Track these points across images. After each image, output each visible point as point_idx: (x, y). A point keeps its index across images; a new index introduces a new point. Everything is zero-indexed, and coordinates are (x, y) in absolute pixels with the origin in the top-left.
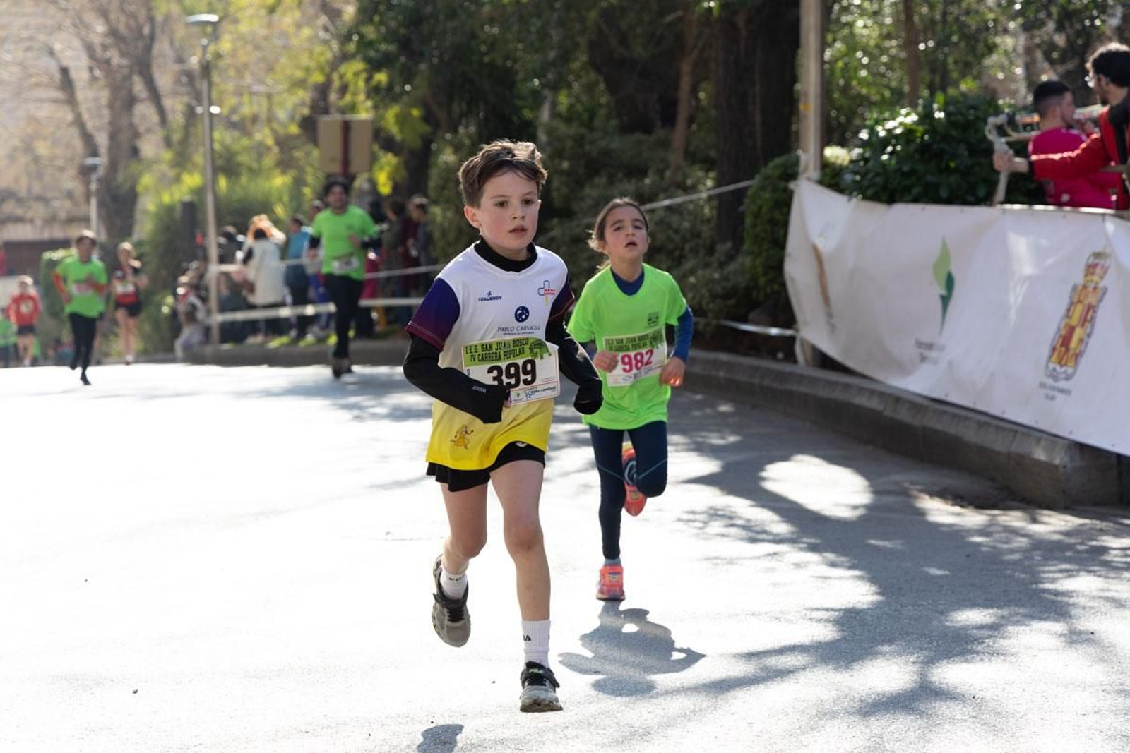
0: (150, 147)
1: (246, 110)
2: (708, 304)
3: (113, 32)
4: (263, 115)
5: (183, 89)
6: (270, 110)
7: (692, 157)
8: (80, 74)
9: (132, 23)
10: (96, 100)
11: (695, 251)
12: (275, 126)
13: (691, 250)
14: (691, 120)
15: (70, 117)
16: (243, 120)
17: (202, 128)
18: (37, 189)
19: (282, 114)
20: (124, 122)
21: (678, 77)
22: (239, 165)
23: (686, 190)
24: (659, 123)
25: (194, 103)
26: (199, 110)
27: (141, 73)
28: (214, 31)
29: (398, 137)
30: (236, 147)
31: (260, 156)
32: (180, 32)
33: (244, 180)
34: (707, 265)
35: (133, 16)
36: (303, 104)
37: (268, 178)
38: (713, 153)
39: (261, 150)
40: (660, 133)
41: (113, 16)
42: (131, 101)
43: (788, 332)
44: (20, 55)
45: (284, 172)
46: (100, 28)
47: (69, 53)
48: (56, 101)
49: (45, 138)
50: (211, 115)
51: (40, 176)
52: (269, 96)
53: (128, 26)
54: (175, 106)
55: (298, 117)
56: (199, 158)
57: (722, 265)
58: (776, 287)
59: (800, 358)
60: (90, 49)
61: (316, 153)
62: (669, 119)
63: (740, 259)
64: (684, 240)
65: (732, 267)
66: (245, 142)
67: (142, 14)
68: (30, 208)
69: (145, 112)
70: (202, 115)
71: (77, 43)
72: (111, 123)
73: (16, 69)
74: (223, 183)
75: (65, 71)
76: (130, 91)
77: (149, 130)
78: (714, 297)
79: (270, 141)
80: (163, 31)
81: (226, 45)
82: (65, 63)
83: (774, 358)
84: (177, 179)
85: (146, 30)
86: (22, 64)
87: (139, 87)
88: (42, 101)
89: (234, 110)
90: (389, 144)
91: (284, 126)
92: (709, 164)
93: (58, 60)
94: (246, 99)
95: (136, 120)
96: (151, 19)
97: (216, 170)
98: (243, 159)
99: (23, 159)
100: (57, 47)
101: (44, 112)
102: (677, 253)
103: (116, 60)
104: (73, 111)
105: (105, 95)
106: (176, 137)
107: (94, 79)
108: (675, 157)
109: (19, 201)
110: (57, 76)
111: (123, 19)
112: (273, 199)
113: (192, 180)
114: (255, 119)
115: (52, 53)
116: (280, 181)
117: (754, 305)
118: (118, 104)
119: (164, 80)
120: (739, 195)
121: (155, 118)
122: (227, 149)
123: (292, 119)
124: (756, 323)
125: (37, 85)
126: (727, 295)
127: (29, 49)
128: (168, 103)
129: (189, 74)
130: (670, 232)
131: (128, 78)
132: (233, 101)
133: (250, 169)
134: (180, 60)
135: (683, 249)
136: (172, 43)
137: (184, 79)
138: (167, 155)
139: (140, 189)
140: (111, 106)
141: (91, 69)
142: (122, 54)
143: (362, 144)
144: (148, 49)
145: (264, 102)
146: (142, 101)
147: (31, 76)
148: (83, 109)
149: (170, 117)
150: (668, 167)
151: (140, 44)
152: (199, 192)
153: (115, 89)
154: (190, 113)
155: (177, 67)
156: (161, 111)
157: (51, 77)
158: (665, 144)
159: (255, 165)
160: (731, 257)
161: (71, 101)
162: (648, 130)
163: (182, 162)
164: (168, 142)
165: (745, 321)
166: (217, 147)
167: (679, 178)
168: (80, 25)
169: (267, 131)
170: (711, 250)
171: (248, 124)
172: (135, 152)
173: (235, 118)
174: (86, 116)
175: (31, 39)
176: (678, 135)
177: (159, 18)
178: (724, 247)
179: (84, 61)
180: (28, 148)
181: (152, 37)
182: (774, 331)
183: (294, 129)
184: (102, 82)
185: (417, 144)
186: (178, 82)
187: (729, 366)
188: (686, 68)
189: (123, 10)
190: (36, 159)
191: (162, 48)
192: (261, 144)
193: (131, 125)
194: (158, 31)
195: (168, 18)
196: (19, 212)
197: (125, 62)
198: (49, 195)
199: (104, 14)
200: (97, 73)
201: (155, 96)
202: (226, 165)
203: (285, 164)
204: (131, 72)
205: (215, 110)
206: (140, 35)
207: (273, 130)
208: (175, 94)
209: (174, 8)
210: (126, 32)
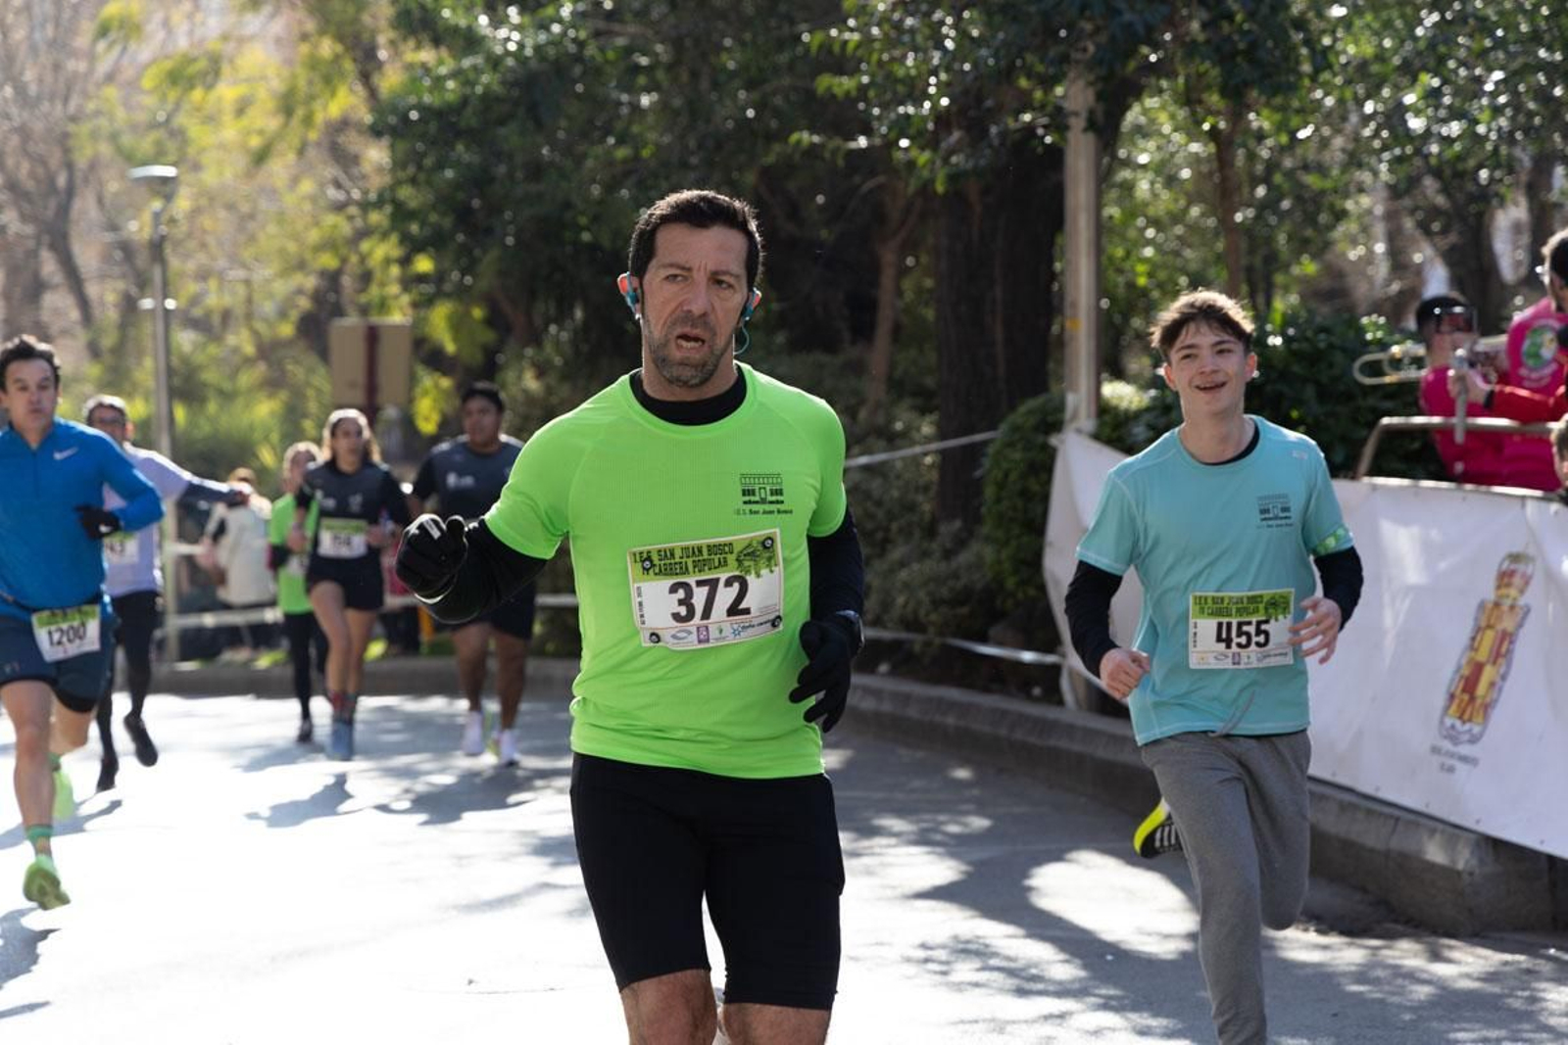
0: (67, 356)
1: (215, 300)
2: (927, 615)
3: (11, 187)
4: (239, 310)
5: (117, 270)
6: (249, 301)
7: (898, 387)
9: (40, 171)
11: (907, 532)
12: (257, 325)
13: (901, 530)
14: (897, 331)
16: (208, 314)
17: (149, 331)
19: (267, 308)
20: (27, 316)
21: (875, 269)
22: (205, 385)
23: (892, 440)
24: (847, 335)
25: (134, 291)
26: (147, 303)
27: (53, 247)
28: (164, 188)
29: (450, 347)
30: (200, 358)
31: (234, 375)
32: (113, 186)
33: (212, 407)
34: (925, 554)
35: (41, 160)
36: (300, 291)
37: (248, 406)
38: (930, 382)
39: (238, 364)
40: (851, 352)
41: (10, 165)
42: (37, 288)
43: (1050, 659)
45: (271, 396)
50: (167, 312)
52: (247, 282)
53: (32, 175)
54: (106, 295)
55: (294, 315)
56: (147, 371)
57: (948, 554)
58: (1032, 592)
59: (1068, 696)
61: (322, 370)
62: (864, 330)
63: (975, 547)
64: (891, 516)
65: (964, 558)
66: (213, 350)
67: (55, 159)
69: (58, 303)
70: (152, 311)
72: (8, 321)
74: (180, 413)
76: (36, 274)
77: (65, 332)
78: (936, 603)
79: (249, 349)
80: (87, 183)
81: (183, 204)
83: (1030, 697)
85: (62, 181)
87: (49, 266)
89: (195, 300)
90: (436, 360)
91: (271, 324)
94: (213, 284)
95: (45, 315)
96: (69, 166)
97: (173, 395)
98: (210, 376)
102: (880, 535)
103: (14, 226)
106: (108, 341)
108: (874, 388)
111: (25, 167)
112: (257, 435)
114: (226, 316)
116: (265, 409)
117: (995, 616)
118: (18, 292)
119: (87, 255)
120: (974, 452)
121: (75, 314)
122: (185, 360)
123: (283, 314)
124: (1000, 644)
126: (957, 600)
128: (92, 290)
129: (127, 248)
130: (869, 504)
131: (33, 254)
132: (192, 288)
133: (220, 392)
134: (114, 227)
135: (887, 530)
136: (100, 201)
137: (118, 255)
138: (94, 370)
140: (7, 294)
142: (24, 218)
143: (394, 358)
144: (64, 210)
145: (241, 290)
146: (55, 287)
149: (97, 312)
150: (862, 402)
151: (52, 204)
153: (13, 272)
154: (129, 305)
155: (109, 237)
156: (84, 303)
158: (858, 368)
159: (227, 386)
160: (961, 543)
162: (831, 346)
164: (94, 351)
165: (984, 639)
166: (175, 361)
167: (880, 420)
169: (245, 333)
170: (931, 532)
171: (216, 320)
173: (197, 312)
176: (879, 354)
177: (81, 160)
178: (949, 528)
181: (70, 192)
182: (1028, 656)
183: (287, 330)
185: (477, 358)
186: (107, 258)
187: (964, 709)
188: (888, 257)
189: (26, 153)
191: (85, 209)
192: (236, 350)
193: (39, 324)
194: (79, 182)
195: (93, 166)
197: (29, 229)
201: (74, 280)
202: (184, 386)
203: (273, 384)
204: (39, 244)
205: (170, 304)
206: (52, 188)
207: (255, 333)
208: (103, 277)
209: (105, 149)
210: (30, 185)
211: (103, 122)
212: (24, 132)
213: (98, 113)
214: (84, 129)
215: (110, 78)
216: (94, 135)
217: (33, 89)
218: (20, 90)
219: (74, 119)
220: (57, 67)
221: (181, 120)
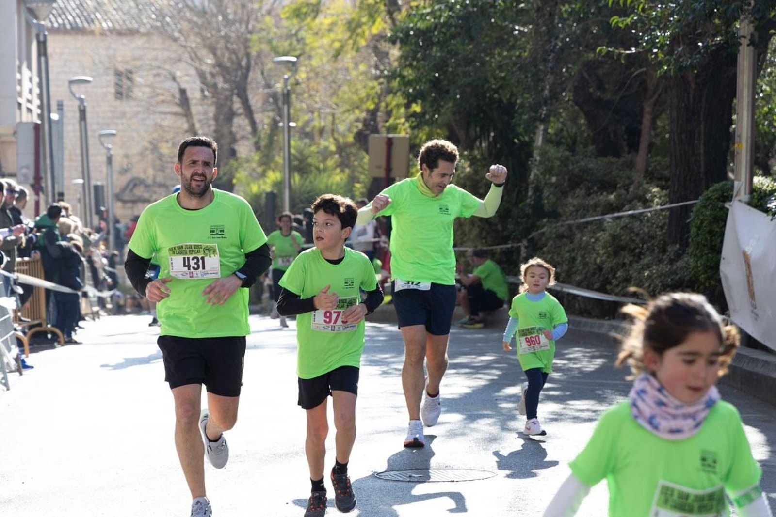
0: (244, 149)
1: (317, 123)
3: (219, 65)
4: (329, 127)
5: (270, 108)
6: (333, 123)
7: (651, 176)
8: (194, 93)
9: (234, 57)
10: (205, 113)
11: (651, 250)
12: (336, 135)
13: (648, 249)
14: (651, 146)
15: (186, 126)
16: (313, 130)
17: (282, 138)
18: (160, 179)
19: (342, 128)
20: (225, 131)
21: (641, 114)
22: (310, 165)
23: (646, 203)
24: (626, 149)
25: (278, 118)
26: (281, 124)
27: (239, 95)
28: (293, 66)
30: (306, 152)
31: (324, 160)
32: (270, 65)
33: (311, 177)
34: (660, 261)
35: (234, 52)
36: (357, 120)
37: (329, 176)
38: (666, 173)
39: (325, 155)
40: (627, 157)
41: (219, 52)
42: (231, 115)
44: (151, 78)
45: (342, 171)
46: (210, 60)
47: (186, 78)
48: (176, 114)
49: (167, 142)
50: (289, 127)
51: (162, 169)
52: (333, 115)
53: (230, 59)
54: (264, 119)
55: (355, 130)
56: (279, 159)
57: (672, 262)
60: (202, 75)
61: (367, 159)
62: (634, 147)
63: (686, 258)
64: (643, 242)
65: (679, 264)
66: (314, 149)
67: (241, 53)
68: (155, 192)
69: (241, 123)
70: (283, 127)
71: (193, 72)
72: (216, 131)
73: (148, 90)
74: (297, 177)
75: (183, 92)
76: (231, 108)
77: (243, 137)
79: (333, 148)
80: (256, 64)
81: (302, 75)
82: (184, 86)
84: (263, 175)
85: (244, 63)
86: (151, 86)
87: (237, 105)
88: (166, 113)
89: (307, 123)
91: (344, 136)
92: (663, 182)
93: (178, 84)
94: (316, 114)
95: (234, 129)
96: (248, 55)
97: (292, 169)
98: (312, 161)
99: (150, 157)
100: (178, 74)
101: (168, 121)
102: (637, 251)
103: (221, 84)
104: (188, 121)
105: (212, 110)
106: (263, 144)
107: (204, 97)
108: (638, 176)
109: (147, 186)
110: (178, 96)
111: (227, 55)
113: (273, 176)
114: (322, 131)
115: (174, 79)
116: (338, 178)
118: (221, 117)
119: (256, 100)
120: (687, 209)
121: (249, 129)
122: (301, 152)
123: (349, 130)
125: (163, 102)
127: (158, 75)
128: (258, 117)
129: (274, 96)
130: (632, 235)
131: (229, 98)
132: (307, 117)
133: (318, 168)
134: (268, 86)
136: (262, 73)
137: (271, 100)
138: (256, 157)
139: (234, 181)
140: (216, 119)
141: (202, 91)
142: (225, 81)
143: (400, 154)
144: (245, 76)
145: (330, 118)
146: (239, 115)
147: (158, 94)
148: (195, 119)
149: (260, 127)
150: (632, 183)
151: (239, 73)
152: (278, 185)
153: (219, 107)
154: (274, 124)
155: (266, 91)
156: (253, 123)
157: (173, 96)
158: (631, 165)
159: (321, 166)
160: (679, 256)
161: (187, 114)
162: (617, 154)
163: (266, 162)
164: (257, 147)
166: (293, 151)
167: (640, 193)
168: (195, 57)
169: (331, 140)
170: (664, 250)
171: (317, 133)
172: (233, 153)
173: (308, 130)
174: (197, 126)
175: (159, 68)
176: (641, 158)
177: (254, 53)
178: (673, 248)
179: (198, 85)
180: (155, 148)
181: (248, 68)
183: (350, 139)
184: (210, 101)
186: (265, 102)
188: (648, 109)
189: (227, 48)
190: (161, 157)
191: (255, 76)
192: (326, 148)
193: (231, 133)
194: (253, 63)
195: (259, 55)
196: (146, 195)
197: (227, 86)
198: (169, 183)
199: (213, 50)
200: (206, 93)
201: (249, 112)
202: (300, 166)
203: (343, 165)
204: (232, 94)
205: (292, 124)
206: (240, 67)
207: (335, 139)
208: (264, 111)
209: (265, 47)
210: (229, 65)
211: (264, 34)
212: (227, 38)
213: (262, 29)
214: (254, 37)
215: (269, 13)
216: (260, 41)
217: (231, 17)
218: (225, 17)
219: (251, 32)
220: (243, 6)
221: (302, 34)
